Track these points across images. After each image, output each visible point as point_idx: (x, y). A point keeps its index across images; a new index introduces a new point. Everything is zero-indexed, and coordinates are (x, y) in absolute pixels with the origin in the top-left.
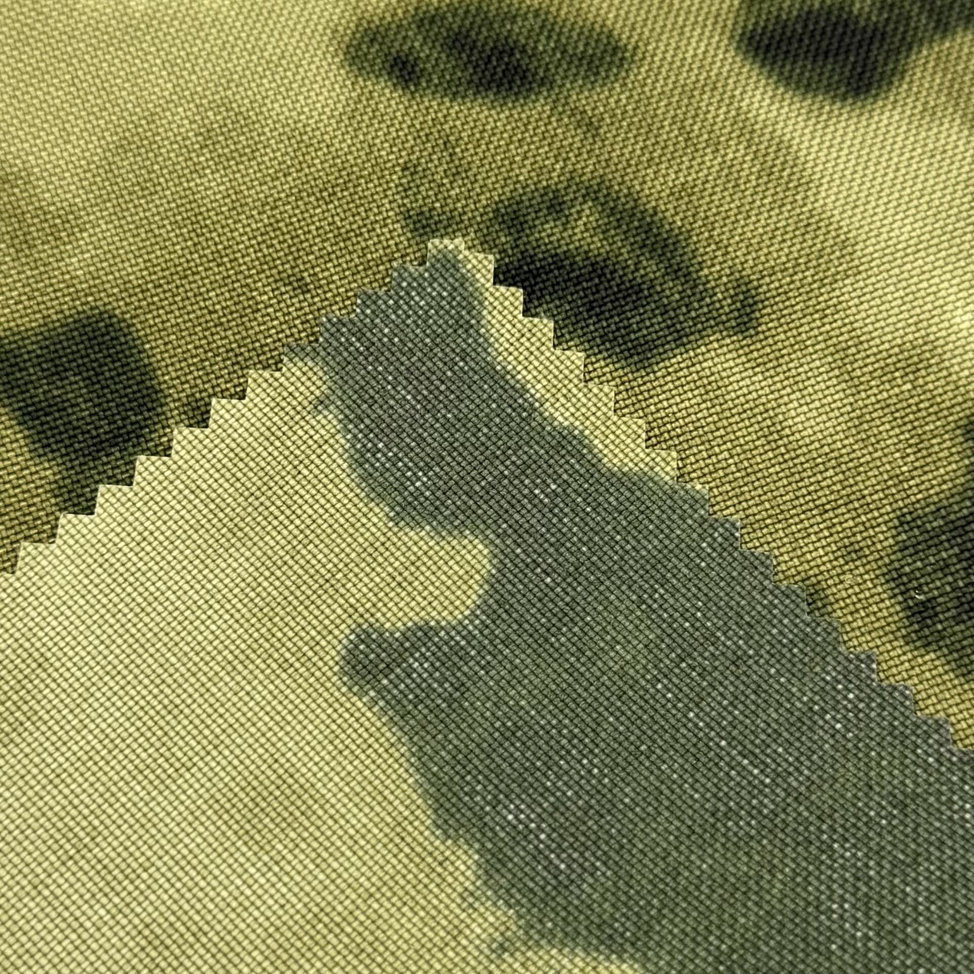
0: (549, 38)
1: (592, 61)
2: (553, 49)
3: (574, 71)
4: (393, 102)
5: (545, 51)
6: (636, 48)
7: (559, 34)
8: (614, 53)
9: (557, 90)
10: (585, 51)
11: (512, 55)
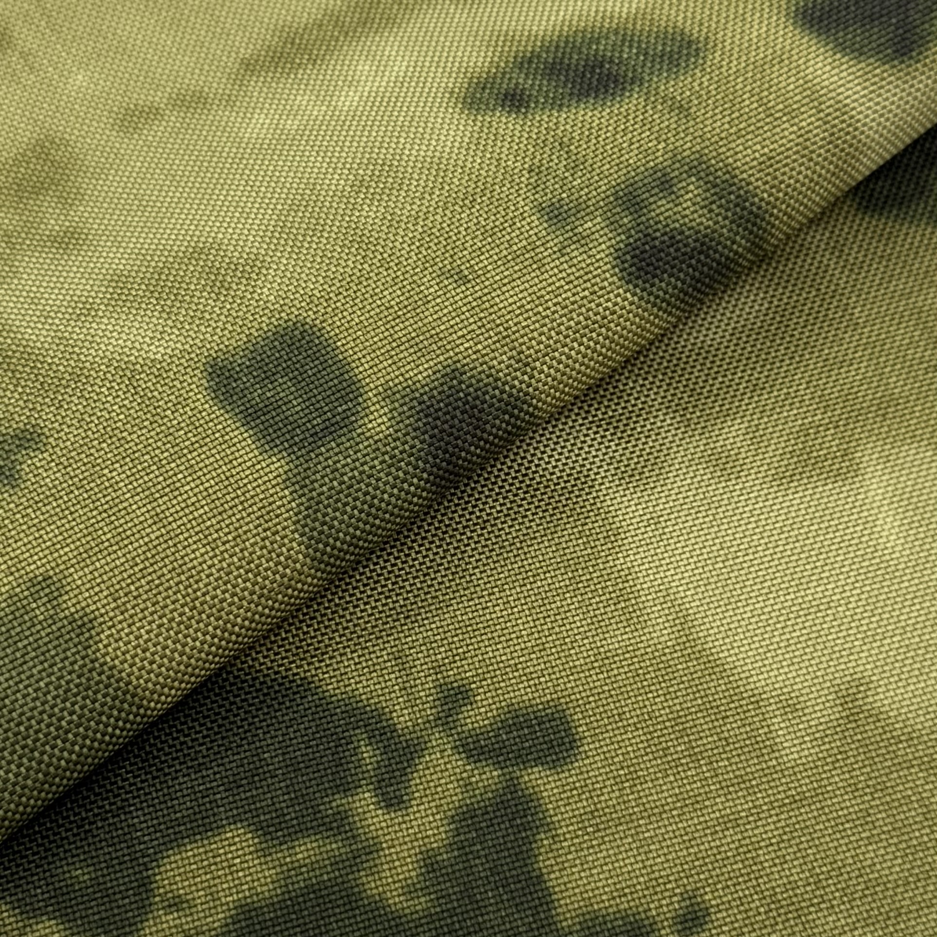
0: (630, 47)
1: (671, 56)
2: (636, 54)
3: (658, 67)
4: (510, 125)
5: (629, 58)
6: (707, 38)
7: (639, 42)
8: (689, 47)
9: (646, 85)
10: (664, 49)
11: (602, 66)
